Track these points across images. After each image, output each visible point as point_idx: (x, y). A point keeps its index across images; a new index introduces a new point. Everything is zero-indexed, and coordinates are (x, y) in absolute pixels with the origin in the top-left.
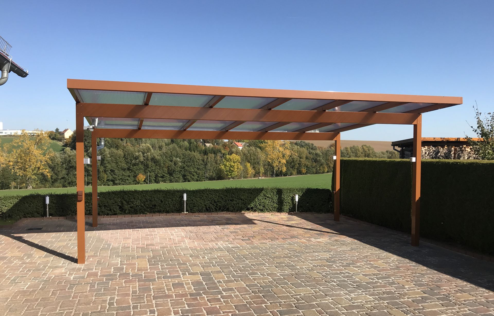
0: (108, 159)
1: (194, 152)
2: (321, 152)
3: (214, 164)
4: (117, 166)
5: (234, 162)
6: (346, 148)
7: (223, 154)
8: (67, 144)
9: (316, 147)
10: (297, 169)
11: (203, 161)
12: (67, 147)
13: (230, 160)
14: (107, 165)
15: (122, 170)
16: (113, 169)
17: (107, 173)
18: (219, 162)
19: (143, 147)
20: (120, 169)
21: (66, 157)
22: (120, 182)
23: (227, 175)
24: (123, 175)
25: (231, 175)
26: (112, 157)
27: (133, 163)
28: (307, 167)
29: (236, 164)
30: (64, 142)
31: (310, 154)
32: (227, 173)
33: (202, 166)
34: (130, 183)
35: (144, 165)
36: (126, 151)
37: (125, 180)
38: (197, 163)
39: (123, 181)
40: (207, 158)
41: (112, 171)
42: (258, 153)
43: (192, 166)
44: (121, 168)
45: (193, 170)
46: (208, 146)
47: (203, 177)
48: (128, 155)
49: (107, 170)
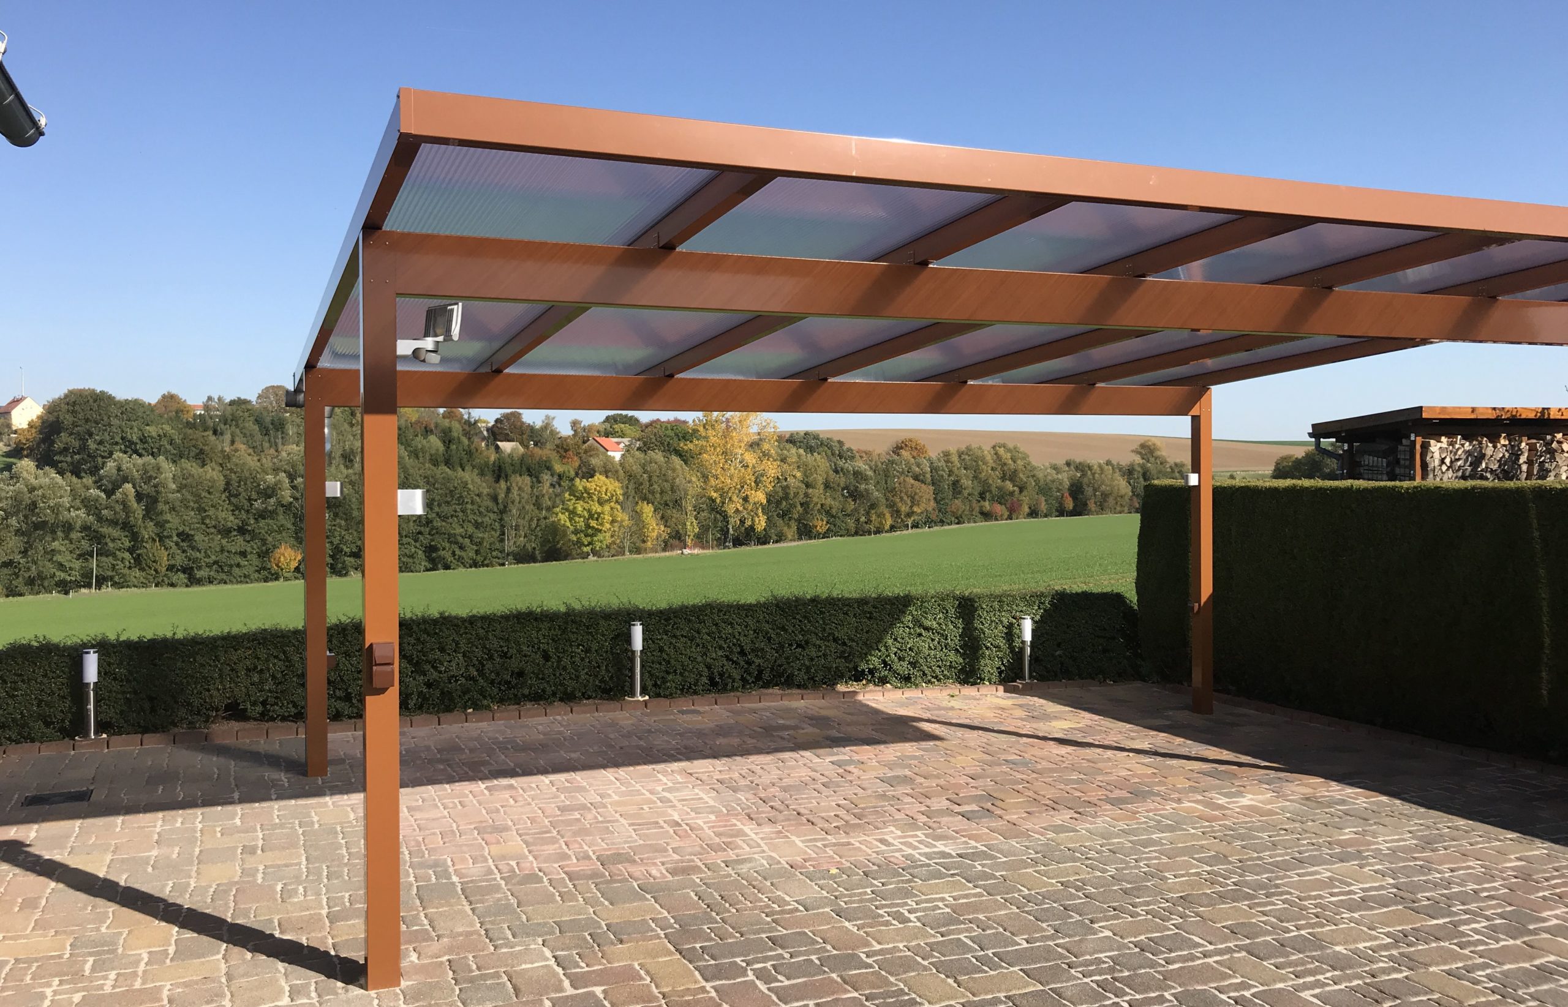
0: (171, 495)
1: (463, 470)
2: (871, 468)
3: (529, 507)
4: (203, 519)
5: (601, 503)
6: (947, 454)
7: (559, 476)
8: (22, 449)
9: (852, 450)
10: (799, 521)
11: (495, 499)
12: (20, 458)
13: (589, 494)
14: (168, 517)
15: (219, 532)
16: (187, 529)
17: (168, 542)
18: (546, 502)
19: (289, 454)
20: (213, 530)
21: (19, 492)
22: (212, 573)
23: (579, 543)
24: (222, 551)
25: (590, 544)
26: (184, 491)
27: (256, 509)
28: (828, 513)
29: (607, 508)
30: (9, 440)
31: (836, 471)
32: (578, 539)
33: (492, 515)
34: (245, 576)
35: (295, 516)
36: (231, 470)
37: (231, 566)
38: (475, 507)
39: (223, 571)
40: (509, 490)
41: (185, 537)
42: (674, 470)
43: (457, 517)
44: (215, 527)
45: (459, 530)
46: (509, 451)
47: (494, 554)
48: (239, 482)
49: (165, 534)
